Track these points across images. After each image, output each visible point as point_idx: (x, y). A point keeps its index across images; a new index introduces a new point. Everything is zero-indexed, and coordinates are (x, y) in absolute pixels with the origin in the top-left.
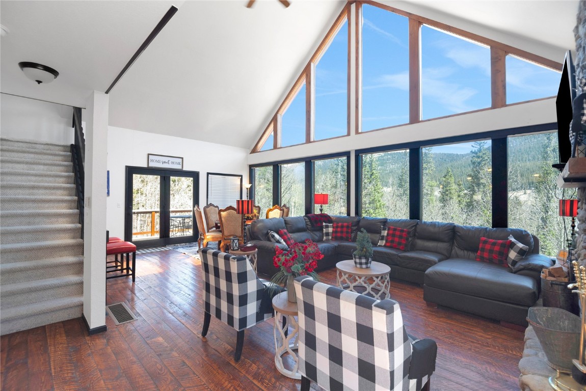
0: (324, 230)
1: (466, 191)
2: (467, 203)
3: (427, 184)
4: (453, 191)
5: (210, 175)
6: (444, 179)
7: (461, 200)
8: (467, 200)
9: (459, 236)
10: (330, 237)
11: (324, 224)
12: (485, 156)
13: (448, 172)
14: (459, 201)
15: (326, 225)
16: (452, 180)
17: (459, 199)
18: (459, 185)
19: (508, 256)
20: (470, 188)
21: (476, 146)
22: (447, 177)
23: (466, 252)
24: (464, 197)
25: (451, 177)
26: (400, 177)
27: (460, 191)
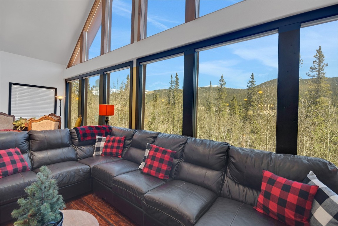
0: (96, 143)
1: (243, 110)
2: (244, 116)
3: (222, 104)
4: (236, 109)
5: (13, 86)
6: (232, 102)
7: (241, 114)
8: (244, 114)
9: (233, 163)
10: (100, 153)
11: (97, 137)
12: (254, 89)
13: (234, 98)
14: (240, 115)
15: (99, 139)
16: (236, 103)
17: (240, 114)
18: (240, 106)
19: (311, 215)
20: (246, 107)
21: (250, 83)
22: (233, 101)
23: (241, 187)
24: (242, 113)
25: (235, 100)
26: (207, 100)
27: (240, 109)
